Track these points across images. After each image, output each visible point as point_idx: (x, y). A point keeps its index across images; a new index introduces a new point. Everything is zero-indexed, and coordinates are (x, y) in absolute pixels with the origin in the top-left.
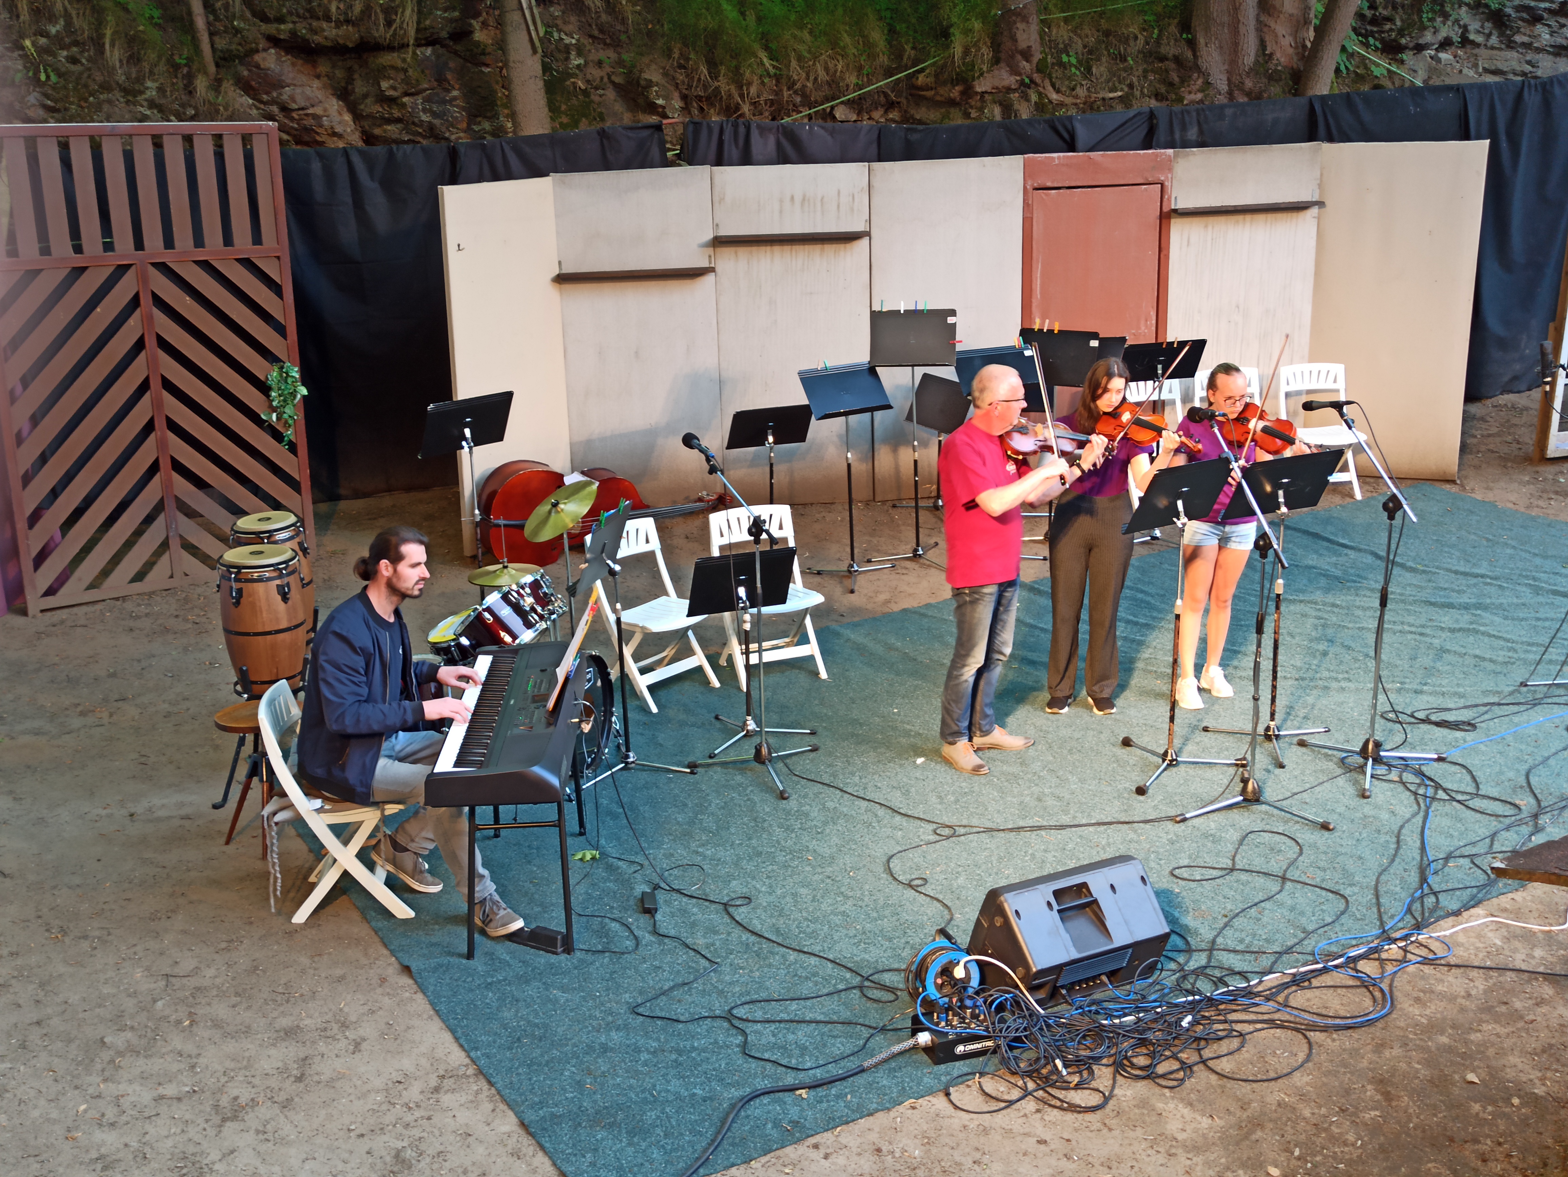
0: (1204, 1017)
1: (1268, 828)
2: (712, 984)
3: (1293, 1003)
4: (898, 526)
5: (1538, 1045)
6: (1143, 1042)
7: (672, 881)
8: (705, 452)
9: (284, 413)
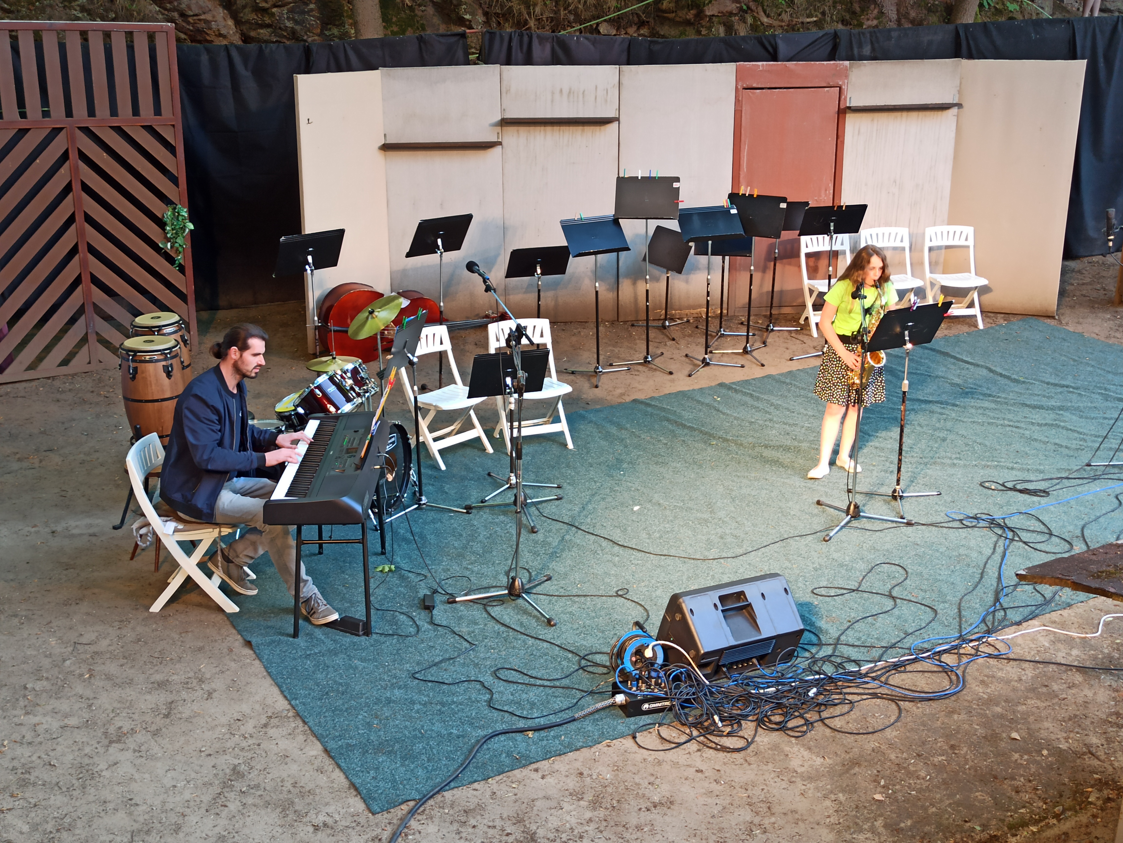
0: (825, 689)
1: (888, 561)
2: (470, 659)
3: (891, 682)
4: (635, 340)
5: (1066, 715)
6: (779, 706)
7: (447, 588)
8: (482, 275)
9: (176, 242)
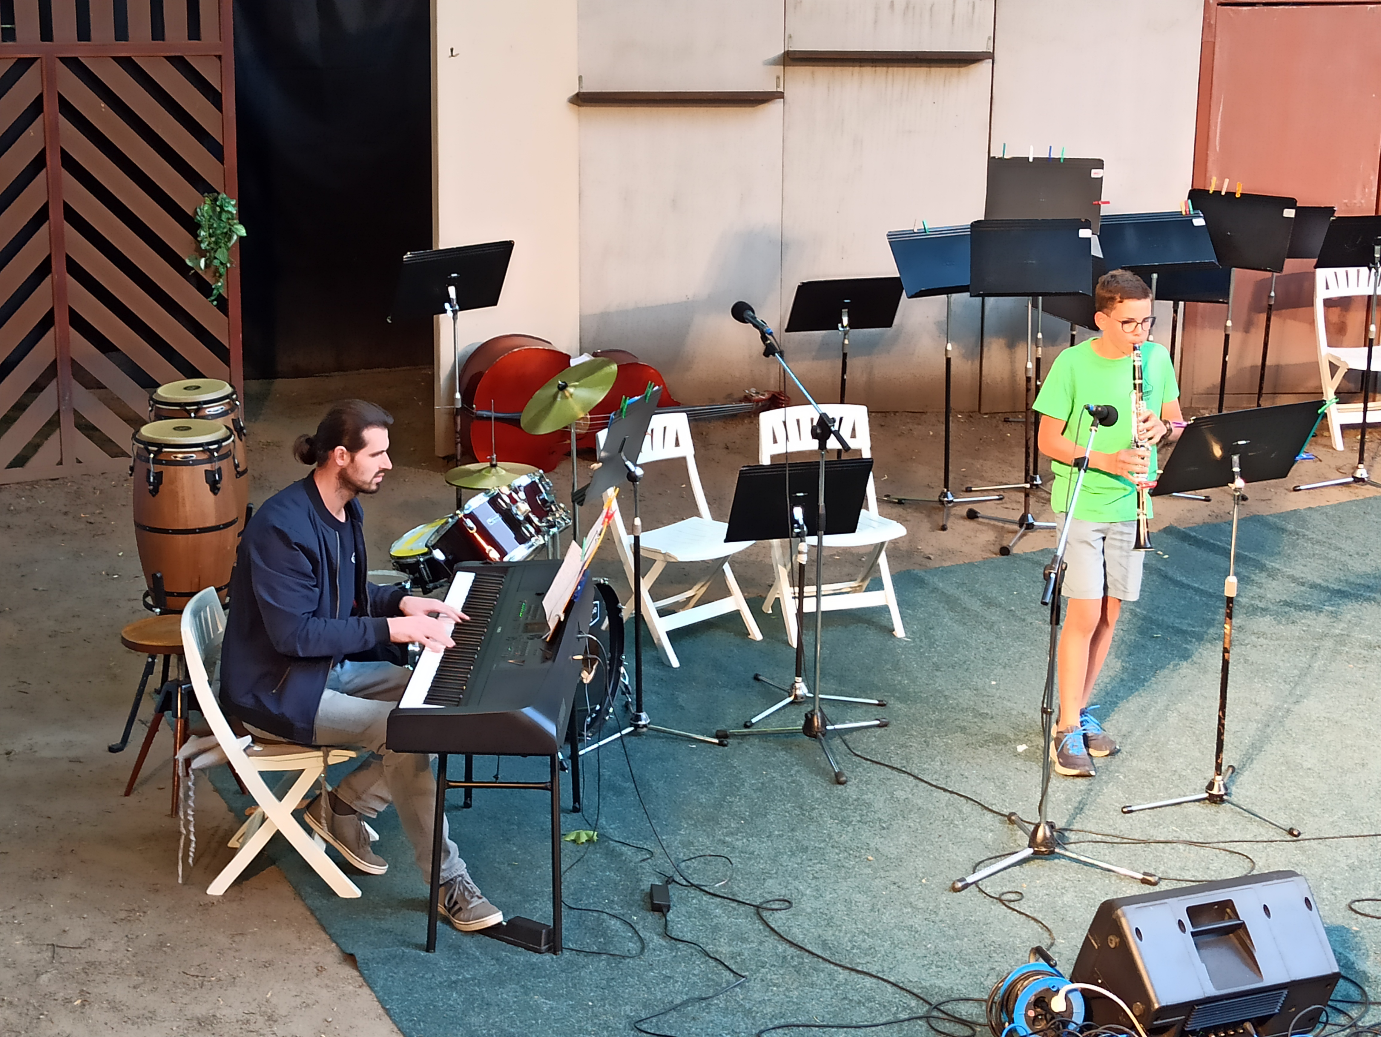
2: (737, 1002)
7: (691, 874)
8: (760, 327)
9: (215, 258)
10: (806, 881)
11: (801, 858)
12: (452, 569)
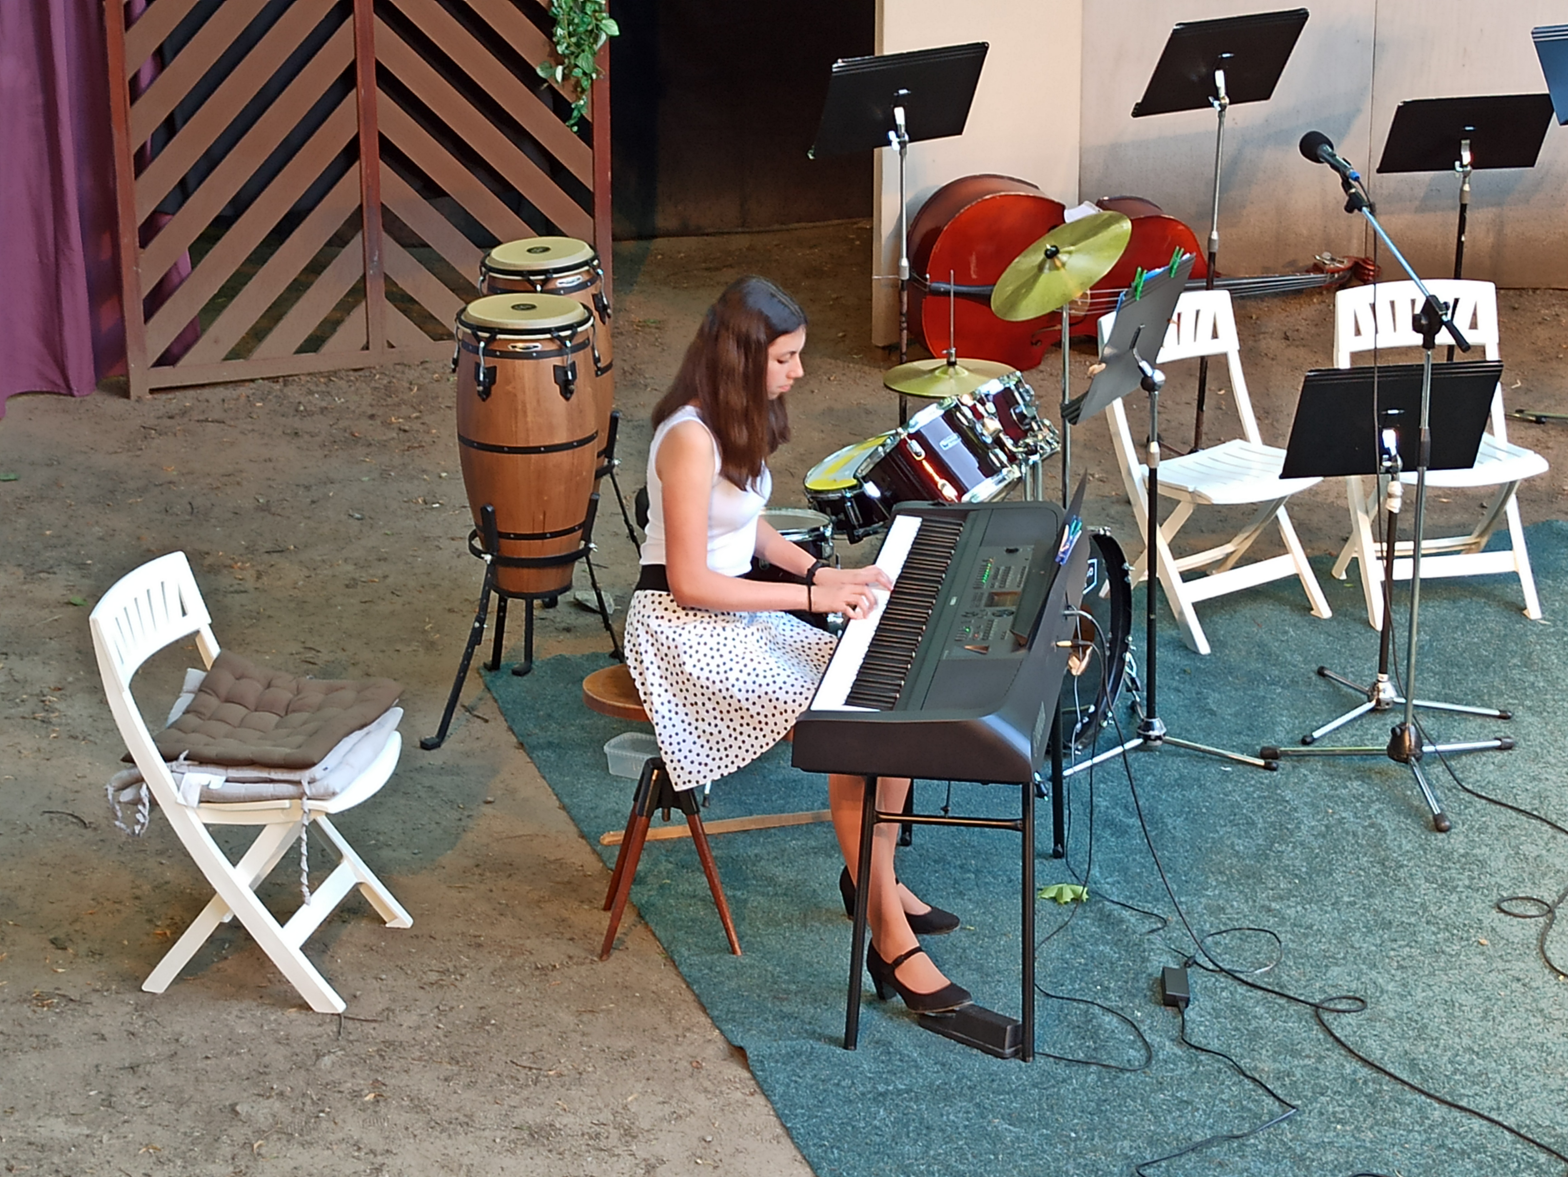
2: (1283, 1143)
7: (1220, 955)
8: (1342, 169)
9: (576, 66)
10: (1388, 972)
11: (1381, 937)
12: (889, 508)
